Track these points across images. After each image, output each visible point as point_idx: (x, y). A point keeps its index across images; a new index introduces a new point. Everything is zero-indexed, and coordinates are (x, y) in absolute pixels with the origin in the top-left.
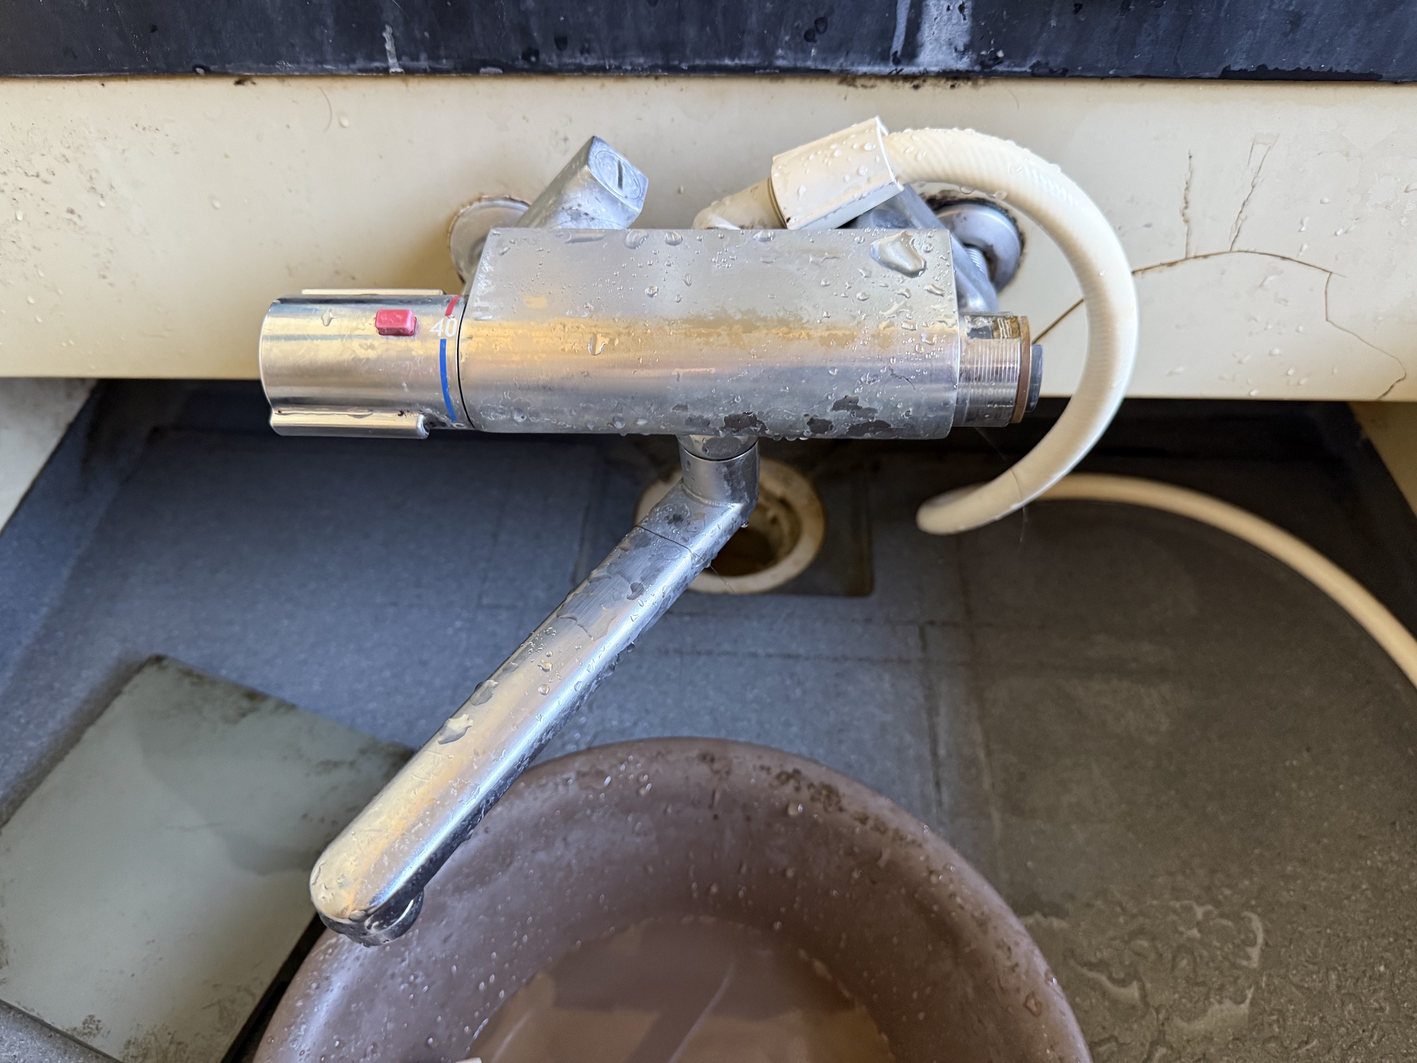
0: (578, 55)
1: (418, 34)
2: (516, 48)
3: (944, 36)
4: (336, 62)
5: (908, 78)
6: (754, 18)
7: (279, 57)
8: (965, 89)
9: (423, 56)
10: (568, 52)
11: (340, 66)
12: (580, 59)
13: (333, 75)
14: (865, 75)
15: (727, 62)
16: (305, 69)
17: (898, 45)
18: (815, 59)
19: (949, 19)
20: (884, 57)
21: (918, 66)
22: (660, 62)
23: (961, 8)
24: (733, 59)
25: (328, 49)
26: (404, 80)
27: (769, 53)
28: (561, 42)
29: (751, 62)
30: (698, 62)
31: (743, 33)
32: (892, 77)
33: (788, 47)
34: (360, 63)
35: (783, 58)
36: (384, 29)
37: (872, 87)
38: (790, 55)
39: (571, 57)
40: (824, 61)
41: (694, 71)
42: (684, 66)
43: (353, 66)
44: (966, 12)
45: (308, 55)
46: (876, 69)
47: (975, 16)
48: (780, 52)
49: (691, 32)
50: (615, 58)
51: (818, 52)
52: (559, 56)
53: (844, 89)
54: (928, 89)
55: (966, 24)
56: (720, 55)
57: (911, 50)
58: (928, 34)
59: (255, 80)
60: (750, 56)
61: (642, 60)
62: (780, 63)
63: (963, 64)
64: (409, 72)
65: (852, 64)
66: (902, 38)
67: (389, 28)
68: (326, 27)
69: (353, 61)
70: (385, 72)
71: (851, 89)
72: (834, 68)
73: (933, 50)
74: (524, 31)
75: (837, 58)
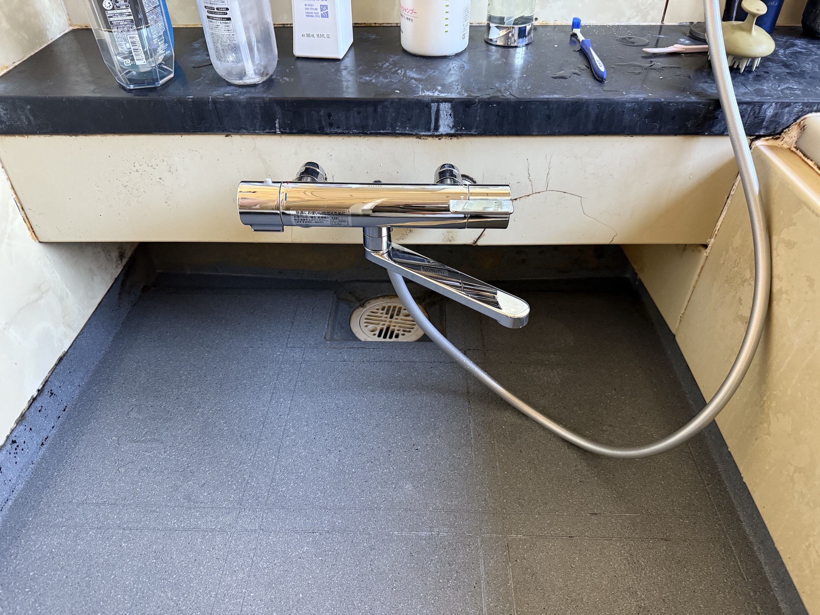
0: (336, 129)
1: (286, 122)
2: (317, 126)
3: (446, 123)
4: (259, 130)
5: (437, 136)
6: (389, 118)
7: (242, 128)
8: (455, 140)
9: (288, 128)
10: (332, 128)
11: (261, 131)
12: (337, 130)
13: (258, 134)
14: (423, 135)
15: (382, 131)
16: (249, 132)
17: (432, 126)
18: (408, 130)
19: (447, 118)
20: (429, 130)
21: (439, 132)
22: (361, 131)
23: (450, 115)
24: (383, 131)
25: (258, 127)
26: (280, 136)
27: (394, 128)
28: (331, 125)
29: (389, 131)
30: (373, 131)
31: (386, 122)
32: (432, 136)
33: (400, 127)
34: (267, 131)
35: (398, 130)
36: (276, 120)
37: (426, 139)
38: (400, 129)
39: (334, 129)
40: (411, 131)
41: (372, 134)
42: (368, 133)
43: (265, 131)
44: (452, 116)
45: (251, 128)
46: (427, 133)
47: (454, 117)
48: (397, 128)
49: (370, 122)
50: (347, 130)
51: (409, 128)
52: (330, 129)
53: (418, 140)
54: (443, 140)
55: (452, 120)
56: (379, 130)
57: (437, 128)
58: (441, 122)
59: (232, 135)
60: (388, 130)
61: (355, 131)
62: (398, 132)
63: (453, 132)
64: (283, 133)
65: (419, 132)
66: (434, 124)
67: (278, 120)
68: (258, 119)
69: (265, 129)
70: (275, 133)
71: (420, 140)
72: (414, 133)
73: (443, 127)
74: (320, 121)
75: (415, 130)
